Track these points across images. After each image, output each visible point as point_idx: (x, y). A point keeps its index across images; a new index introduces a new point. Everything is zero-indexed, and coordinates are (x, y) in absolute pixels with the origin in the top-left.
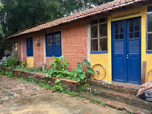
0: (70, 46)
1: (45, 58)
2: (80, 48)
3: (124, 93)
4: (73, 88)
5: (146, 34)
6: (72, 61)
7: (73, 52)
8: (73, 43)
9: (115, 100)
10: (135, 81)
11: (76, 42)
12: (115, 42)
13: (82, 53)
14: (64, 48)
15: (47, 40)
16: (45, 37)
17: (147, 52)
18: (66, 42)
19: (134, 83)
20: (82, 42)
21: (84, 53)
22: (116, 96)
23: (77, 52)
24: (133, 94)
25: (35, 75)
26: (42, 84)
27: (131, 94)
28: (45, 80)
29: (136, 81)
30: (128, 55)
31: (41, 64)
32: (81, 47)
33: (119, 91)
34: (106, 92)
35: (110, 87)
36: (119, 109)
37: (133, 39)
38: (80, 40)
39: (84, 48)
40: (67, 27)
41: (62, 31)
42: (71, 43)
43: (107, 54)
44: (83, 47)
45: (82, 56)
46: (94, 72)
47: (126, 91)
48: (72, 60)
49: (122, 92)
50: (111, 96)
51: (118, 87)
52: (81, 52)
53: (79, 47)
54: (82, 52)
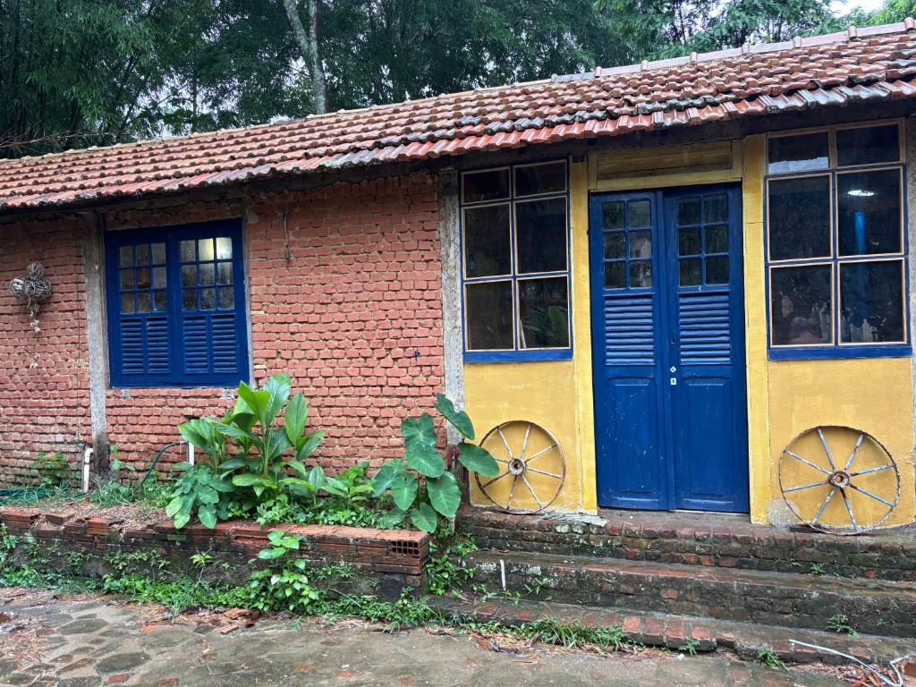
0: (313, 318)
1: (99, 395)
2: (393, 333)
3: (685, 562)
4: (397, 578)
5: (766, 268)
6: (335, 411)
7: (337, 353)
8: (340, 297)
9: (654, 608)
10: (713, 496)
11: (362, 296)
12: (607, 302)
13: (406, 362)
14: (268, 327)
15: (121, 275)
16: (97, 252)
17: (774, 356)
18: (284, 288)
19: (706, 509)
20: (403, 295)
21: (421, 361)
22: (657, 586)
23: (368, 352)
24: (731, 561)
25: (47, 527)
26: (125, 581)
27: (718, 564)
28: (157, 551)
29: (719, 497)
30: (673, 369)
31: (60, 438)
32: (400, 323)
33: (657, 558)
34: (598, 574)
35: (606, 544)
36: (700, 651)
37: (700, 289)
38: (396, 285)
39: (422, 331)
40: (291, 199)
41: (252, 219)
42: (324, 297)
43: (567, 364)
44: (416, 323)
45: (407, 380)
46: (497, 468)
47: (692, 550)
48: (328, 401)
49: (672, 560)
50: (631, 590)
51: (652, 536)
52: (398, 352)
53: (387, 324)
54: (411, 352)
